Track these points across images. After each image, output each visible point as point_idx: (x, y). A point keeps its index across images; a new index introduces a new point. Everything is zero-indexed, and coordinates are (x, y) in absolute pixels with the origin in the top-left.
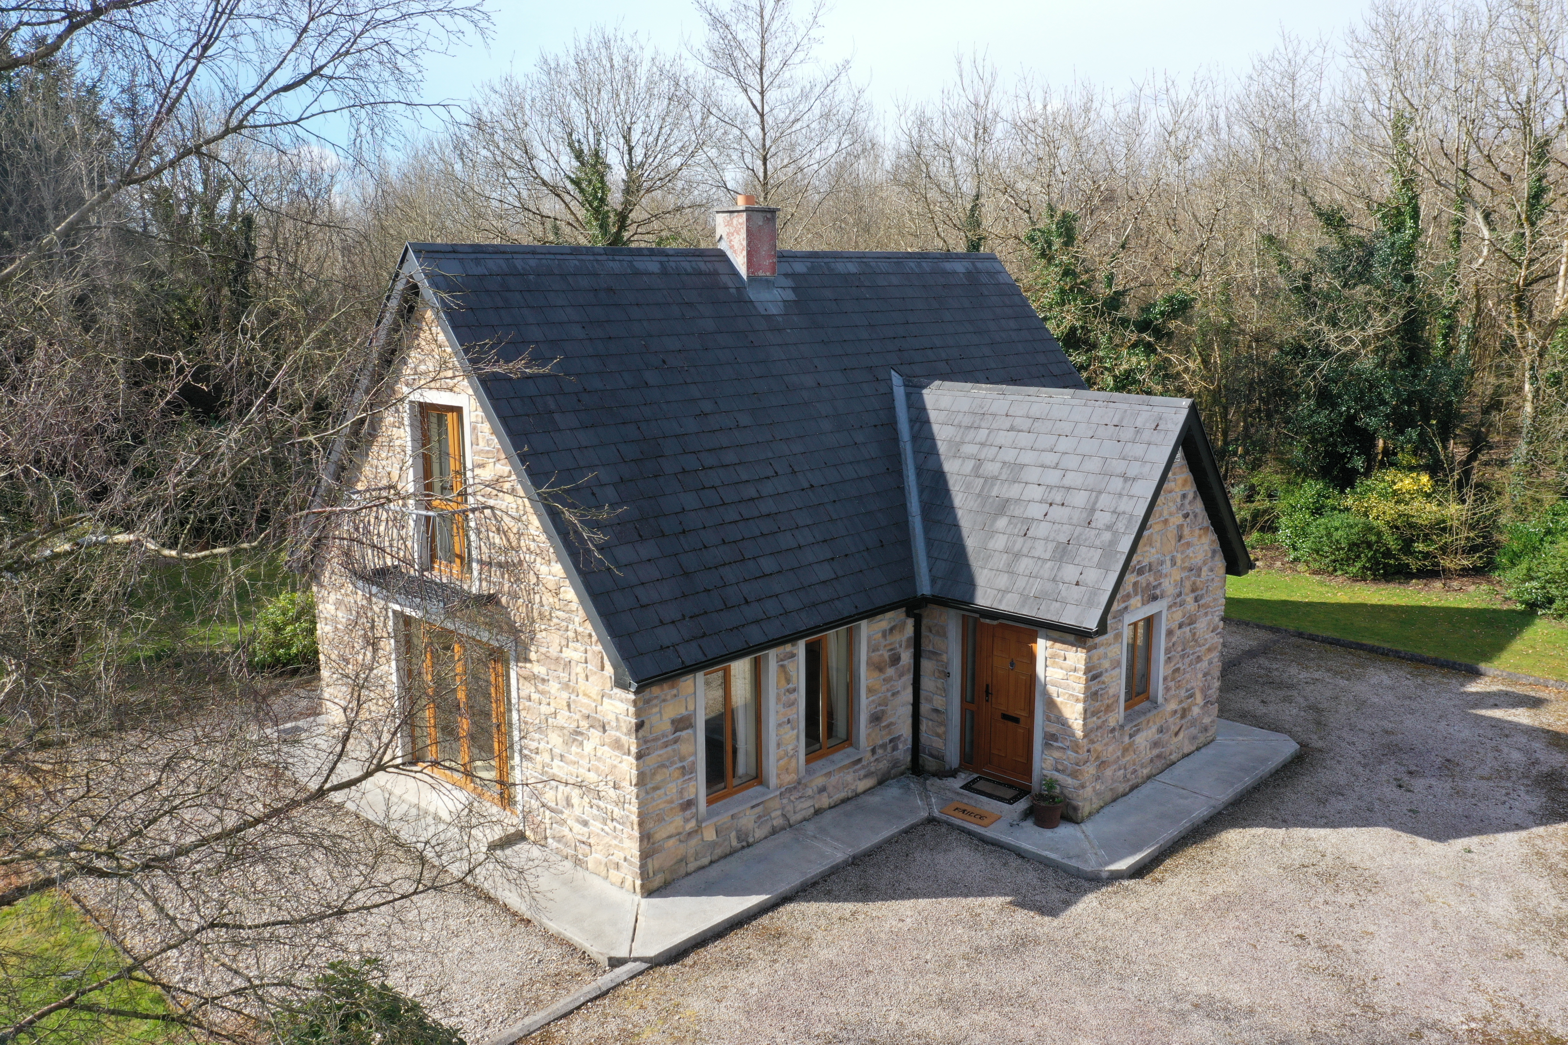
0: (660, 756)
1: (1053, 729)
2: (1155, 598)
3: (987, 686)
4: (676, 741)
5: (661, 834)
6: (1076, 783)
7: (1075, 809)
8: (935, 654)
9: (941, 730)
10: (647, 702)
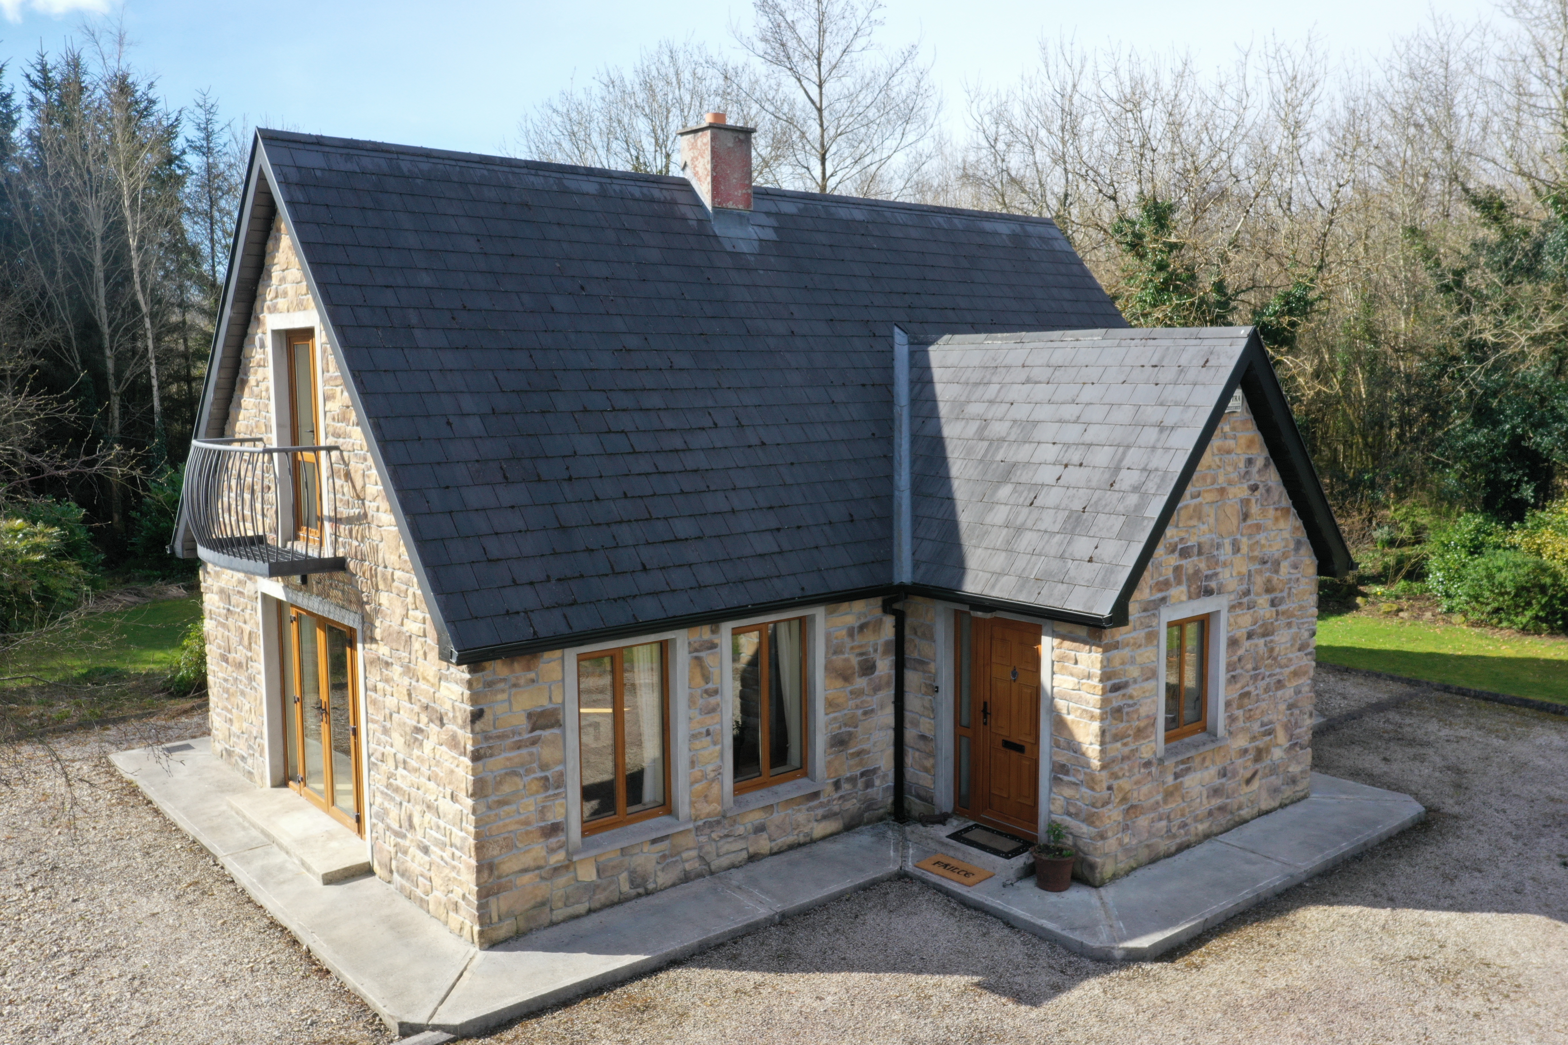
0: (508, 759)
1: (1063, 757)
2: (1209, 592)
3: (985, 704)
4: (534, 742)
5: (510, 865)
6: (1093, 831)
7: (1092, 867)
8: (921, 663)
9: (928, 763)
10: (489, 684)
